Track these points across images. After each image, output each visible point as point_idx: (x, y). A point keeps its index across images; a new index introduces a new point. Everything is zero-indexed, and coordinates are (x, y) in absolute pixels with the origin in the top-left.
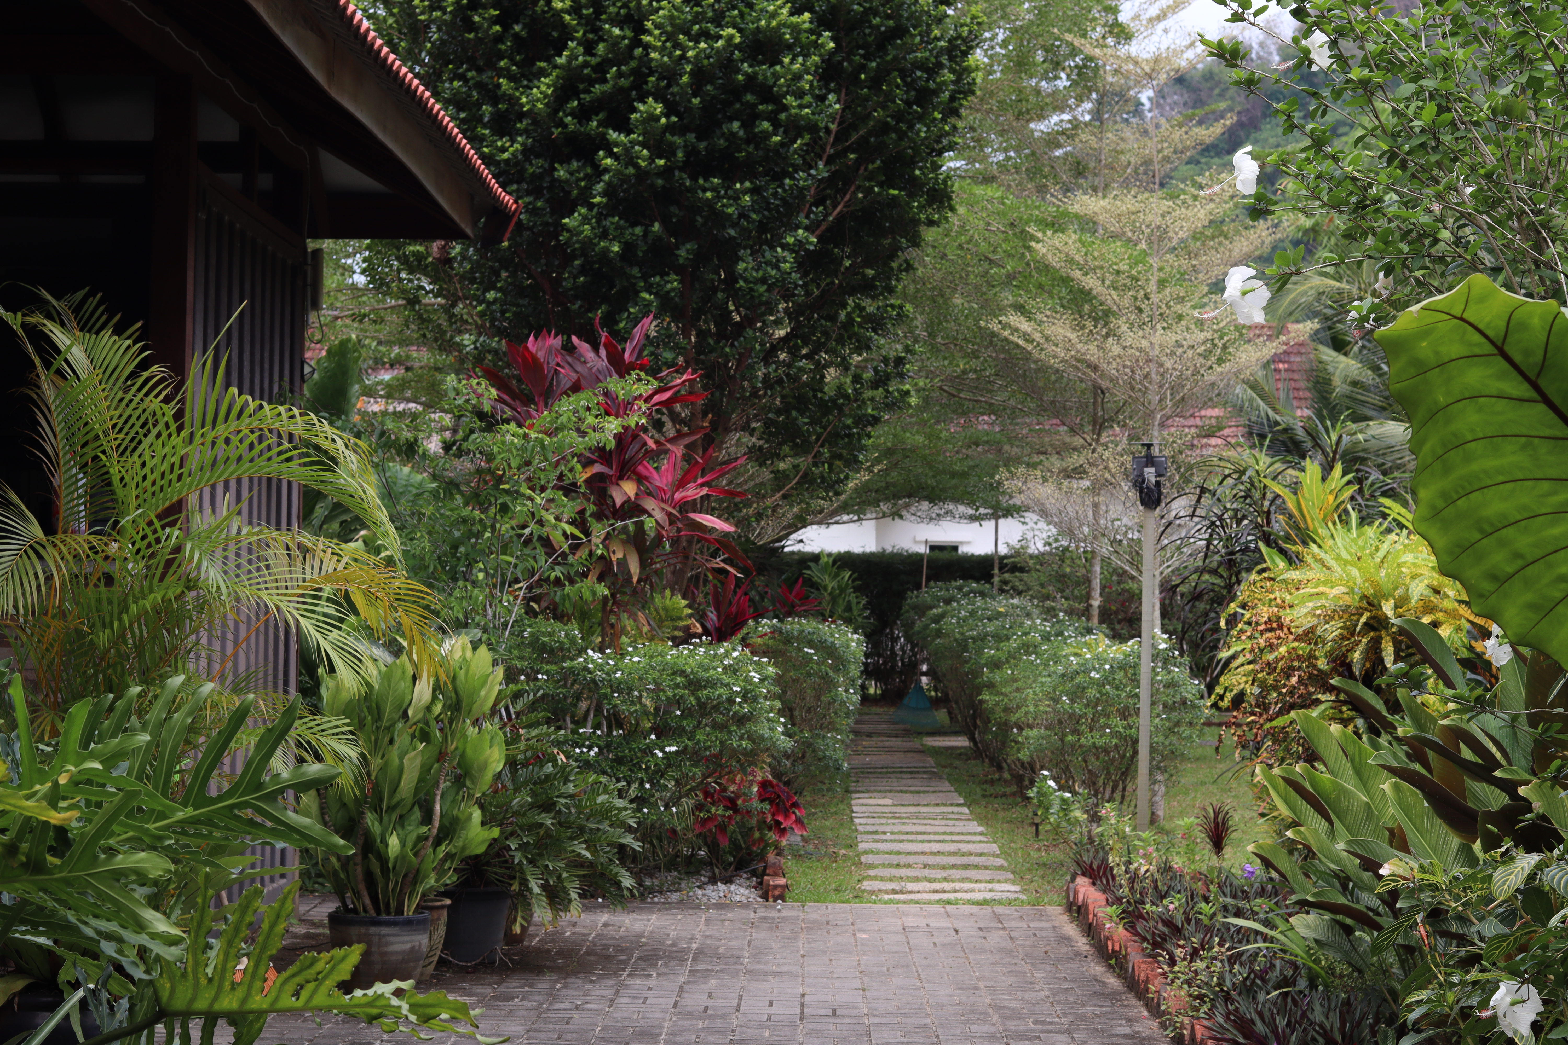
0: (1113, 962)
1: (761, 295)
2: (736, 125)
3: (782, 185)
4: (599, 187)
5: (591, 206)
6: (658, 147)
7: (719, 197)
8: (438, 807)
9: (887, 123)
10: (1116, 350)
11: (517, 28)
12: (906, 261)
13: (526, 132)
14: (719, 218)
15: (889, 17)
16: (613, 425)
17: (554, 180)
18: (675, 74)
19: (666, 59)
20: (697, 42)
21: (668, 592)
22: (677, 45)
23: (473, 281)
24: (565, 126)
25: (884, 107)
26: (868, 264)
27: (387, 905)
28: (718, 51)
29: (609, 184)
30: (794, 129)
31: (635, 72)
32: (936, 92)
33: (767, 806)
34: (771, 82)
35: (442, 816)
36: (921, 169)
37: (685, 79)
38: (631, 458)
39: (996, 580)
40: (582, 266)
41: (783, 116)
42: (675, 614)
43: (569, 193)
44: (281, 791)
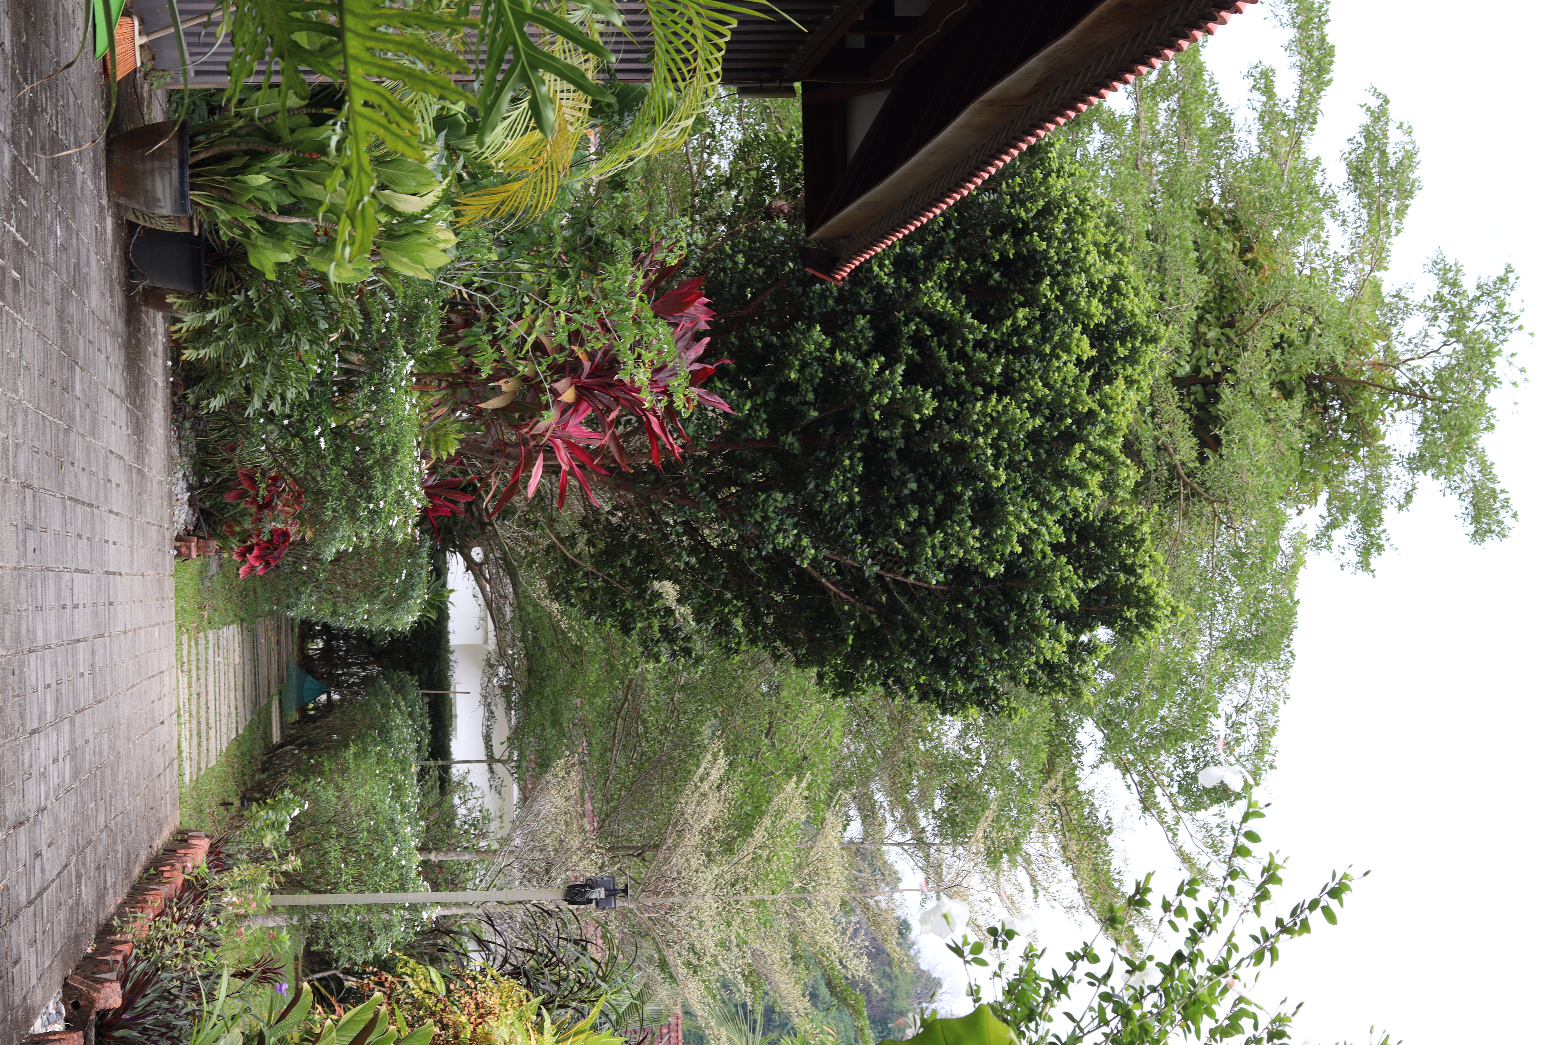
0: (152, 871)
1: (752, 516)
2: (913, 486)
3: (855, 532)
4: (850, 358)
5: (831, 351)
6: (891, 412)
7: (844, 472)
8: (295, 220)
9: (915, 631)
10: (694, 863)
11: (997, 276)
12: (783, 655)
13: (899, 287)
14: (825, 472)
15: (1017, 628)
16: (642, 377)
17: (853, 316)
18: (961, 426)
19: (975, 417)
20: (992, 446)
21: (462, 436)
22: (988, 427)
23: (752, 240)
24: (906, 324)
25: (933, 627)
26: (778, 618)
27: (199, 175)
28: (983, 466)
29: (854, 367)
30: (912, 541)
31: (960, 389)
32: (945, 676)
33: (266, 537)
34: (956, 518)
35: (286, 224)
36: (872, 665)
37: (957, 436)
38: (595, 396)
39: (432, 763)
40: (772, 345)
41: (924, 530)
42: (442, 443)
43: (842, 330)
44: (530, 86)
